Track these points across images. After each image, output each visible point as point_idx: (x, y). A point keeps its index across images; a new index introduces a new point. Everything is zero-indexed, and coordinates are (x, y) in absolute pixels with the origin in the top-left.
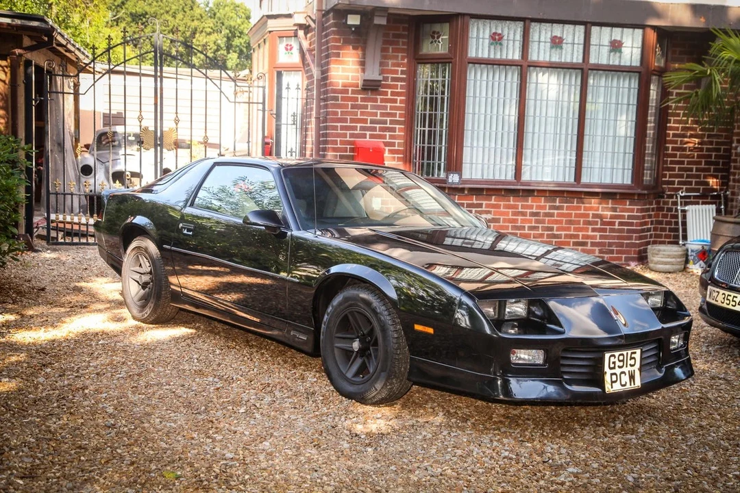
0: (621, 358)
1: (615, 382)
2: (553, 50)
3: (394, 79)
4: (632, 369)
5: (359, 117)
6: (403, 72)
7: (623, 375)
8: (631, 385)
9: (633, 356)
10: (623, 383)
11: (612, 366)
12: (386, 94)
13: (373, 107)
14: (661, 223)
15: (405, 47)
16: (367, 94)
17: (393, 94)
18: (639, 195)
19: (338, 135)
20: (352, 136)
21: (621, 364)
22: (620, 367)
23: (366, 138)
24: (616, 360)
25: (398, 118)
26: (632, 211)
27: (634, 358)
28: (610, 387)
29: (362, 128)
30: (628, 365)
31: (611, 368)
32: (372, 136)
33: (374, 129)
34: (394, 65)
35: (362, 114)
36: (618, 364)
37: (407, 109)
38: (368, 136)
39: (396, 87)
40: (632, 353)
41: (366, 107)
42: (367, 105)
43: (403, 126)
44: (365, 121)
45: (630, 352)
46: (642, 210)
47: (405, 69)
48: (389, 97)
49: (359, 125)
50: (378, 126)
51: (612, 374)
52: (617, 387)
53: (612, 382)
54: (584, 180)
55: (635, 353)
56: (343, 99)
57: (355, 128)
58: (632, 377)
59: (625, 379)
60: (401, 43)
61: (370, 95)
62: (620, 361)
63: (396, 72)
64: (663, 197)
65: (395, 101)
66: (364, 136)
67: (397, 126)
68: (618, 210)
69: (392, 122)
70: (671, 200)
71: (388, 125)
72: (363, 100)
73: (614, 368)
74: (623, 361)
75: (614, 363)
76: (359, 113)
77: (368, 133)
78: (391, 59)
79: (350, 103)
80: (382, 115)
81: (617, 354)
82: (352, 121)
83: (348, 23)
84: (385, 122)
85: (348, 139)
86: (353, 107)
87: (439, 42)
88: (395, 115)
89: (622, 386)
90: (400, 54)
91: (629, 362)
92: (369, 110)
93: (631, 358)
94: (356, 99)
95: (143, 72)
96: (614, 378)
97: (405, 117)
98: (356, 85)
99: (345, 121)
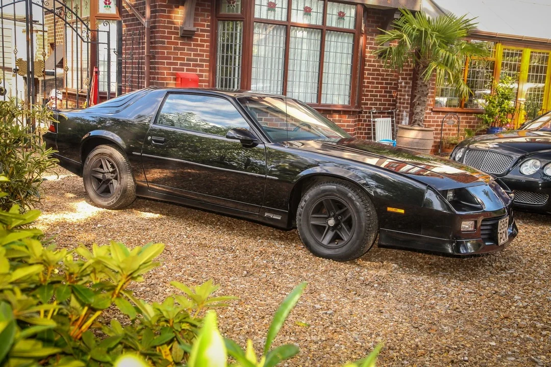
2: (305, 16)
3: (202, 31)
5: (179, 56)
6: (208, 26)
12: (197, 40)
13: (188, 50)
14: (360, 129)
15: (210, 8)
16: (185, 40)
17: (201, 41)
18: (354, 112)
19: (165, 69)
20: (174, 69)
25: (205, 58)
26: (349, 122)
29: (181, 64)
32: (188, 70)
33: (189, 65)
34: (202, 20)
35: (181, 54)
37: (210, 52)
38: (185, 70)
39: (203, 36)
41: (184, 49)
43: (208, 64)
44: (183, 59)
46: (355, 121)
47: (209, 24)
48: (199, 43)
49: (179, 62)
50: (192, 63)
54: (323, 102)
56: (169, 43)
57: (176, 64)
60: (206, 6)
61: (186, 41)
63: (203, 25)
64: (362, 113)
65: (203, 46)
67: (204, 63)
68: (342, 121)
69: (201, 61)
70: (366, 115)
71: (198, 63)
72: (182, 44)
76: (179, 53)
77: (185, 68)
78: (200, 16)
79: (173, 46)
80: (195, 55)
82: (174, 58)
84: (196, 60)
85: (172, 71)
86: (175, 49)
87: (234, 6)
88: (202, 56)
90: (206, 13)
92: (186, 52)
94: (177, 44)
97: (210, 58)
98: (177, 34)
99: (170, 58)
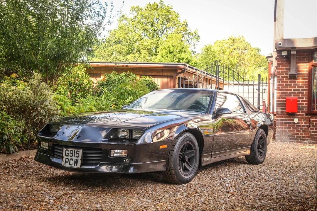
0: (71, 152)
1: (67, 162)
3: (303, 74)
4: (77, 158)
5: (288, 88)
6: (306, 71)
7: (71, 160)
8: (74, 166)
9: (78, 152)
10: (71, 164)
11: (67, 155)
12: (299, 79)
13: (294, 85)
15: (307, 61)
16: (292, 80)
17: (302, 79)
20: (285, 95)
21: (71, 155)
22: (70, 156)
23: (291, 96)
24: (69, 152)
25: (305, 88)
27: (78, 154)
28: (64, 164)
29: (290, 93)
30: (75, 156)
31: (66, 156)
32: (294, 96)
33: (295, 93)
34: (302, 68)
35: (290, 87)
36: (70, 154)
38: (292, 96)
39: (303, 76)
40: (77, 151)
42: (292, 84)
43: (307, 91)
44: (291, 90)
45: (76, 150)
49: (288, 92)
50: (296, 91)
51: (66, 158)
52: (67, 165)
53: (66, 162)
55: (79, 151)
56: (282, 82)
58: (76, 162)
59: (72, 162)
60: (305, 60)
61: (293, 80)
62: (71, 153)
63: (304, 71)
65: (303, 82)
66: (291, 95)
67: (305, 91)
71: (301, 91)
72: (290, 82)
73: (68, 156)
74: (72, 153)
75: (68, 153)
76: (288, 87)
77: (292, 94)
78: (301, 66)
79: (284, 84)
80: (298, 87)
81: (69, 150)
82: (285, 90)
83: (282, 54)
84: (299, 90)
85: (284, 97)
86: (286, 85)
88: (303, 87)
89: (70, 165)
90: (305, 64)
91: (76, 155)
92: (292, 86)
93: (77, 153)
94: (287, 82)
95: (255, 84)
96: (67, 160)
97: (308, 88)
98: (287, 77)
99: (283, 90)
